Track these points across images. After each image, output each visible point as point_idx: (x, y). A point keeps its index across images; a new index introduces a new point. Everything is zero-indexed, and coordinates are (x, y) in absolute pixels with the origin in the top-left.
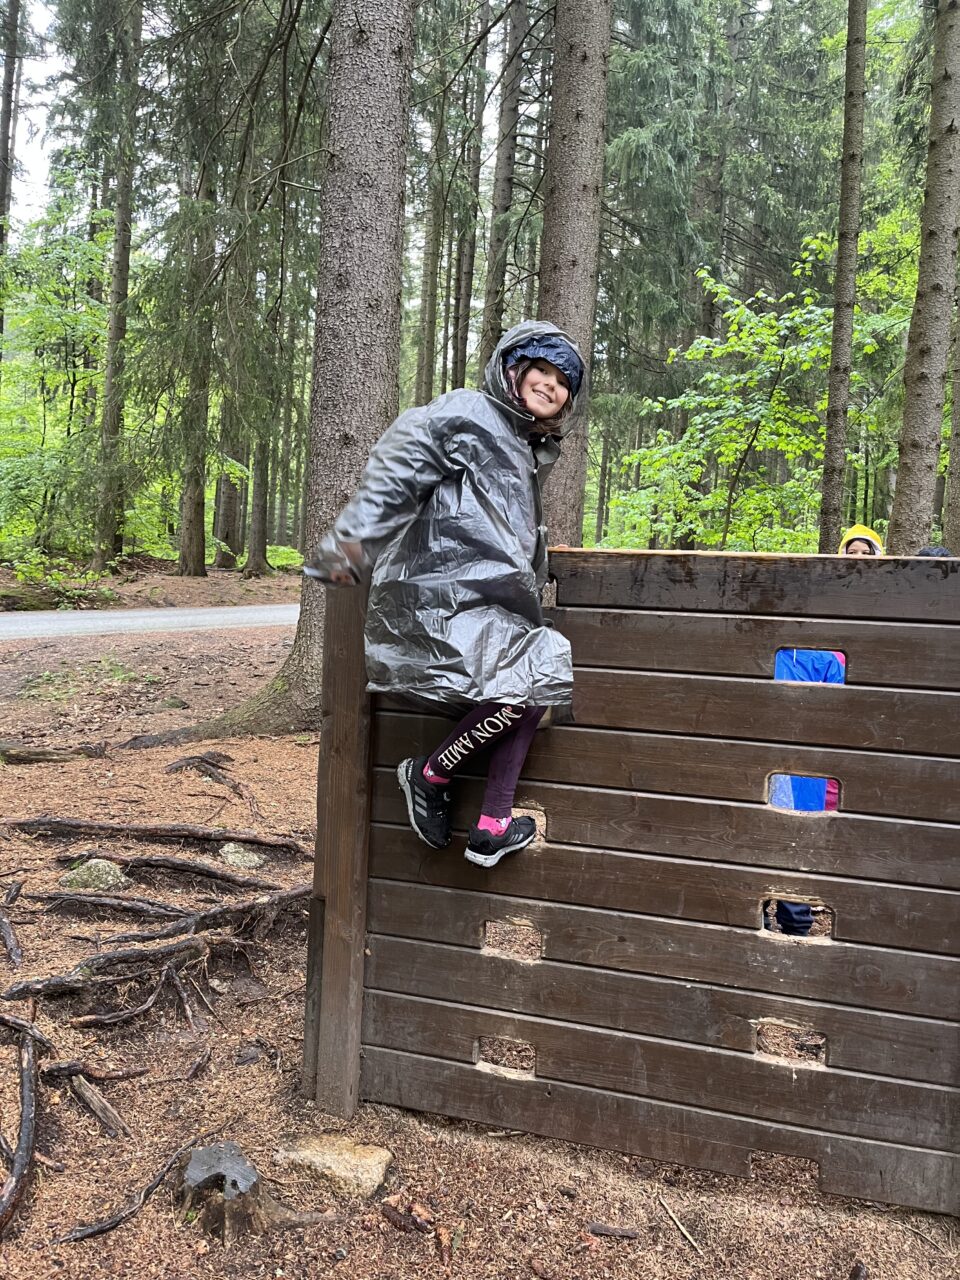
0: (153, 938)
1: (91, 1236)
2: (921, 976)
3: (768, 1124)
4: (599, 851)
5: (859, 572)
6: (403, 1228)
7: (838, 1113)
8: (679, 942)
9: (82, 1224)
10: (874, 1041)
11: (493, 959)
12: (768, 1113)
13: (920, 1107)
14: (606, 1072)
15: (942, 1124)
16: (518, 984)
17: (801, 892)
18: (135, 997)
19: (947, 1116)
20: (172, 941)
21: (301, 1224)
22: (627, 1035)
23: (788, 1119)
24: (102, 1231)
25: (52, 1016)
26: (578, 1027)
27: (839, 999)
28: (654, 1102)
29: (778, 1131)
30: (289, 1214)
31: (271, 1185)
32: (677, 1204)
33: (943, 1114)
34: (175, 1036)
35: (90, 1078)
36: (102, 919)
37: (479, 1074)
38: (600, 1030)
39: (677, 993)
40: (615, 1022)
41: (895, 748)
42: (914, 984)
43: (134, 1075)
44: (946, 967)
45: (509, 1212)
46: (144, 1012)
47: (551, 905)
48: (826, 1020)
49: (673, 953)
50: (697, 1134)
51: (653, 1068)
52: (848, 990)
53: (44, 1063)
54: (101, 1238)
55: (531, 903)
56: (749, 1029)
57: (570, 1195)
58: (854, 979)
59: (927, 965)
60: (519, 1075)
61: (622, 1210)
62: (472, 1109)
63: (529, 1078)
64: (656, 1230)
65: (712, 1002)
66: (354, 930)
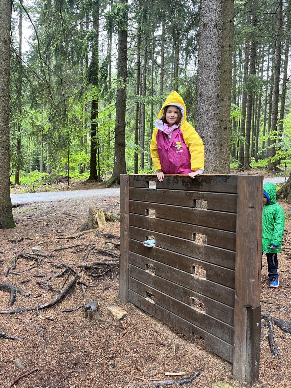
0: (111, 261)
2: (224, 292)
3: (194, 326)
4: (164, 249)
6: (120, 328)
7: (207, 326)
8: (177, 274)
10: (214, 308)
11: (147, 273)
12: (194, 322)
13: (224, 330)
14: (166, 304)
15: (229, 336)
16: (151, 281)
17: (200, 265)
19: (231, 334)
20: (114, 262)
22: (169, 296)
23: (198, 325)
25: (85, 272)
26: (161, 292)
27: (207, 295)
28: (174, 314)
29: (196, 328)
32: (176, 340)
33: (229, 333)
35: (85, 285)
36: (106, 256)
37: (146, 300)
38: (164, 294)
39: (177, 287)
40: (167, 292)
41: (217, 228)
42: (222, 294)
43: (94, 287)
44: (229, 291)
45: (141, 331)
46: (102, 275)
47: (156, 261)
48: (205, 301)
49: (176, 277)
50: (182, 325)
51: (174, 306)
52: (209, 294)
53: (78, 280)
54: (68, 313)
55: (153, 260)
56: (190, 300)
57: (156, 332)
58: (210, 290)
59: (225, 290)
60: (152, 302)
61: (166, 339)
62: (145, 308)
63: (154, 303)
64: (170, 345)
65: (184, 291)
66: (125, 262)
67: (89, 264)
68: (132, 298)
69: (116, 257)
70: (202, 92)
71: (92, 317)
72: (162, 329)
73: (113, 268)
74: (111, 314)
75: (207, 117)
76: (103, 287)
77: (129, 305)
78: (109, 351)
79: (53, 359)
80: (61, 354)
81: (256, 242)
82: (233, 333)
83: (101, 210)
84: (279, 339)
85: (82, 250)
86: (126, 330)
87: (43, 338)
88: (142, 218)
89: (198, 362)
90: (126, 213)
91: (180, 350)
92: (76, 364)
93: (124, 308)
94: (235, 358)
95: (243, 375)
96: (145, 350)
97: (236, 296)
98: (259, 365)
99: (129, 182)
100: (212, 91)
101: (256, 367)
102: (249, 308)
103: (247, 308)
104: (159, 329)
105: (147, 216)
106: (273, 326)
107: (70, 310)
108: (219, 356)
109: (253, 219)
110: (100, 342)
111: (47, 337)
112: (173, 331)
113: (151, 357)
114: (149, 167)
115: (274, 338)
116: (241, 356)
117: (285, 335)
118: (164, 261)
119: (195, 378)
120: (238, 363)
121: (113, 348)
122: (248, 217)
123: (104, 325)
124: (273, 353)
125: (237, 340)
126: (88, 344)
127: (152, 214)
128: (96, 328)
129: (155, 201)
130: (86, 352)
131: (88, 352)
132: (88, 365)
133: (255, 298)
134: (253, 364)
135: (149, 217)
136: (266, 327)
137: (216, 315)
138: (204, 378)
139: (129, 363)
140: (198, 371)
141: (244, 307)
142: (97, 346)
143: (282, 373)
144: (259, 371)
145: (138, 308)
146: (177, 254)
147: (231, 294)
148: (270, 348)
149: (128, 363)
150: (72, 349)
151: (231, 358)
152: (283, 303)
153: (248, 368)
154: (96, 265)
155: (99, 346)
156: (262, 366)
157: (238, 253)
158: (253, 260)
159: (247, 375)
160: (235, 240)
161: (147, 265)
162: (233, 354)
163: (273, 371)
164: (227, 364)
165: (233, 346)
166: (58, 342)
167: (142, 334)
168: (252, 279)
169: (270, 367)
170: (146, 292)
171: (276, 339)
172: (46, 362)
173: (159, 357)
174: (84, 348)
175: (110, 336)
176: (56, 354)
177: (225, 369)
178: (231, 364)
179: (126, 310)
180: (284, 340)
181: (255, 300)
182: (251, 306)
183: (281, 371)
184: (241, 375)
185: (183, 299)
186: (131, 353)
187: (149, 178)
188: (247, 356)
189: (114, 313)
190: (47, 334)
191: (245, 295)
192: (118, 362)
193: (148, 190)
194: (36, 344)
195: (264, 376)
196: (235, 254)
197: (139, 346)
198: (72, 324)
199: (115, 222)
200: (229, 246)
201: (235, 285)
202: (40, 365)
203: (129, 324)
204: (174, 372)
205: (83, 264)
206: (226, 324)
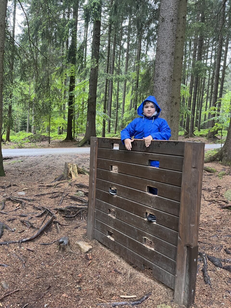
0: (81, 205)
1: (44, 245)
2: (169, 234)
3: (145, 259)
4: (123, 198)
5: (161, 144)
6: (86, 259)
7: (155, 260)
8: (133, 218)
9: (44, 243)
10: (162, 246)
11: (110, 216)
12: (145, 257)
13: (169, 263)
14: (123, 242)
15: (172, 269)
16: (112, 222)
17: (151, 212)
18: (73, 214)
20: (84, 206)
21: (72, 253)
22: (126, 235)
23: (148, 259)
24: (45, 245)
25: (60, 214)
26: (120, 232)
27: (156, 236)
28: (130, 250)
29: (146, 261)
30: (71, 251)
31: (71, 246)
32: (131, 270)
33: (172, 266)
34: (77, 222)
35: (59, 224)
36: (77, 201)
37: (107, 237)
38: (122, 233)
40: (124, 232)
41: (166, 183)
42: (168, 235)
43: (67, 226)
44: (173, 233)
45: (103, 262)
46: (73, 217)
47: (117, 207)
48: (154, 240)
49: (132, 220)
50: (135, 258)
51: (129, 243)
52: (158, 234)
53: (54, 220)
54: (45, 246)
55: (114, 206)
56: (143, 239)
57: (115, 263)
58: (159, 232)
59: (170, 232)
60: (112, 239)
61: (122, 269)
62: (106, 244)
63: (114, 240)
64: (125, 274)
65: (138, 232)
66: (92, 207)
67: (63, 207)
68: (97, 235)
69: (85, 202)
70: (159, 73)
71: (64, 249)
72: (119, 260)
73: (82, 211)
74: (79, 247)
75: (162, 93)
76: (74, 226)
77: (94, 241)
78: (76, 277)
79: (32, 282)
80: (38, 278)
81: (197, 196)
82: (176, 266)
83: (75, 164)
84: (211, 272)
85: (58, 196)
86: (90, 261)
87: (24, 265)
88: (107, 173)
89: (147, 288)
90: (94, 168)
91: (133, 278)
92: (50, 287)
93: (90, 243)
94: (176, 286)
95: (182, 299)
96: (105, 277)
97: (179, 238)
98: (195, 292)
99: (97, 143)
100: (166, 73)
101: (192, 293)
102: (188, 247)
103: (187, 247)
104: (117, 261)
105: (111, 171)
106: (207, 262)
107: (46, 244)
108: (163, 284)
109: (195, 177)
110: (70, 269)
111: (27, 264)
112: (128, 263)
113: (110, 283)
114: (114, 132)
115: (207, 271)
116: (181, 284)
117: (216, 269)
118: (123, 207)
119: (144, 300)
120: (178, 290)
121: (80, 275)
122: (191, 175)
123: (74, 256)
124: (206, 283)
125: (178, 272)
126: (60, 271)
127: (115, 170)
128: (67, 258)
129: (118, 159)
130: (59, 277)
131: (60, 277)
132: (59, 288)
133: (194, 239)
134: (190, 291)
135: (113, 172)
136: (201, 262)
137: (163, 252)
138: (151, 301)
139: (93, 287)
140: (146, 295)
141: (185, 246)
142: (67, 273)
143: (213, 299)
144: (194, 297)
145: (101, 243)
146: (133, 202)
147: (175, 236)
148: (204, 279)
149: (91, 287)
150: (47, 275)
151: (173, 285)
152: (215, 243)
153: (186, 294)
154: (69, 208)
155: (69, 273)
156: (197, 293)
157: (182, 203)
158: (193, 210)
159: (185, 299)
160: (180, 194)
161: (110, 210)
162: (174, 283)
163: (206, 297)
164: (170, 290)
165: (175, 276)
166: (36, 268)
167: (103, 265)
168: (193, 224)
169: (204, 293)
170: (108, 231)
171: (208, 271)
172: (26, 285)
173: (117, 283)
174: (56, 274)
175: (78, 265)
176: (34, 279)
177: (168, 294)
178: (173, 290)
179: (92, 245)
180: (215, 272)
181: (194, 241)
182: (190, 246)
183: (211, 297)
184: (180, 300)
185: (137, 238)
186: (94, 279)
187: (114, 141)
188: (186, 285)
189: (82, 247)
190: (28, 262)
191: (187, 237)
192: (83, 286)
193: (112, 150)
194: (19, 270)
195: (198, 301)
196: (180, 204)
197: (100, 273)
198: (48, 254)
199: (85, 174)
200: (175, 198)
201: (179, 229)
202: (21, 287)
203: (93, 256)
204: (127, 295)
205: (59, 207)
206: (170, 259)
